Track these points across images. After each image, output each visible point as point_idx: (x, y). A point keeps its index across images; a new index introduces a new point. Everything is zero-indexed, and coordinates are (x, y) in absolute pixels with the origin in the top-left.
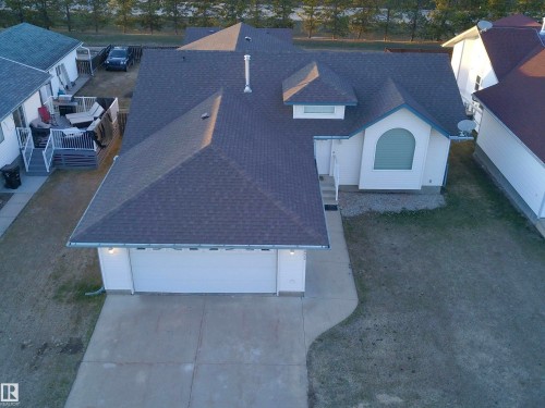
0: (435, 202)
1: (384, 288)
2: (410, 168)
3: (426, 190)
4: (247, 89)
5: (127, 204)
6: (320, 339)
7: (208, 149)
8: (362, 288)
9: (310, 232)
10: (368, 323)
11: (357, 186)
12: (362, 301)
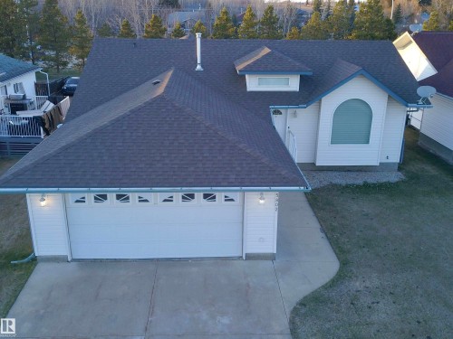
0: (394, 177)
1: (365, 250)
2: (368, 142)
3: (384, 167)
4: (199, 67)
7: (161, 97)
8: (339, 250)
10: (357, 285)
11: (314, 164)
12: (344, 264)
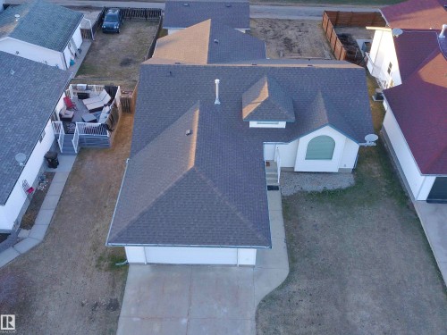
0: (346, 182)
1: (306, 259)
2: (331, 159)
3: (342, 172)
4: (217, 102)
5: (142, 214)
6: (264, 301)
7: (193, 170)
8: (292, 260)
9: (259, 236)
10: (294, 287)
11: (293, 168)
12: (292, 270)
